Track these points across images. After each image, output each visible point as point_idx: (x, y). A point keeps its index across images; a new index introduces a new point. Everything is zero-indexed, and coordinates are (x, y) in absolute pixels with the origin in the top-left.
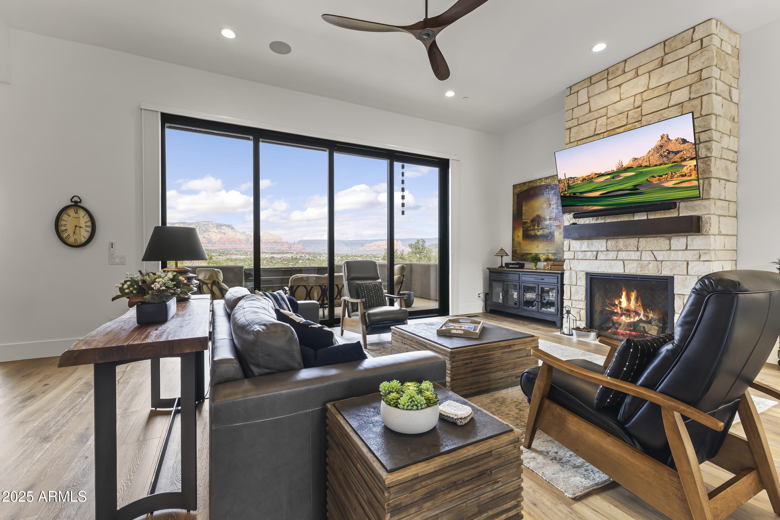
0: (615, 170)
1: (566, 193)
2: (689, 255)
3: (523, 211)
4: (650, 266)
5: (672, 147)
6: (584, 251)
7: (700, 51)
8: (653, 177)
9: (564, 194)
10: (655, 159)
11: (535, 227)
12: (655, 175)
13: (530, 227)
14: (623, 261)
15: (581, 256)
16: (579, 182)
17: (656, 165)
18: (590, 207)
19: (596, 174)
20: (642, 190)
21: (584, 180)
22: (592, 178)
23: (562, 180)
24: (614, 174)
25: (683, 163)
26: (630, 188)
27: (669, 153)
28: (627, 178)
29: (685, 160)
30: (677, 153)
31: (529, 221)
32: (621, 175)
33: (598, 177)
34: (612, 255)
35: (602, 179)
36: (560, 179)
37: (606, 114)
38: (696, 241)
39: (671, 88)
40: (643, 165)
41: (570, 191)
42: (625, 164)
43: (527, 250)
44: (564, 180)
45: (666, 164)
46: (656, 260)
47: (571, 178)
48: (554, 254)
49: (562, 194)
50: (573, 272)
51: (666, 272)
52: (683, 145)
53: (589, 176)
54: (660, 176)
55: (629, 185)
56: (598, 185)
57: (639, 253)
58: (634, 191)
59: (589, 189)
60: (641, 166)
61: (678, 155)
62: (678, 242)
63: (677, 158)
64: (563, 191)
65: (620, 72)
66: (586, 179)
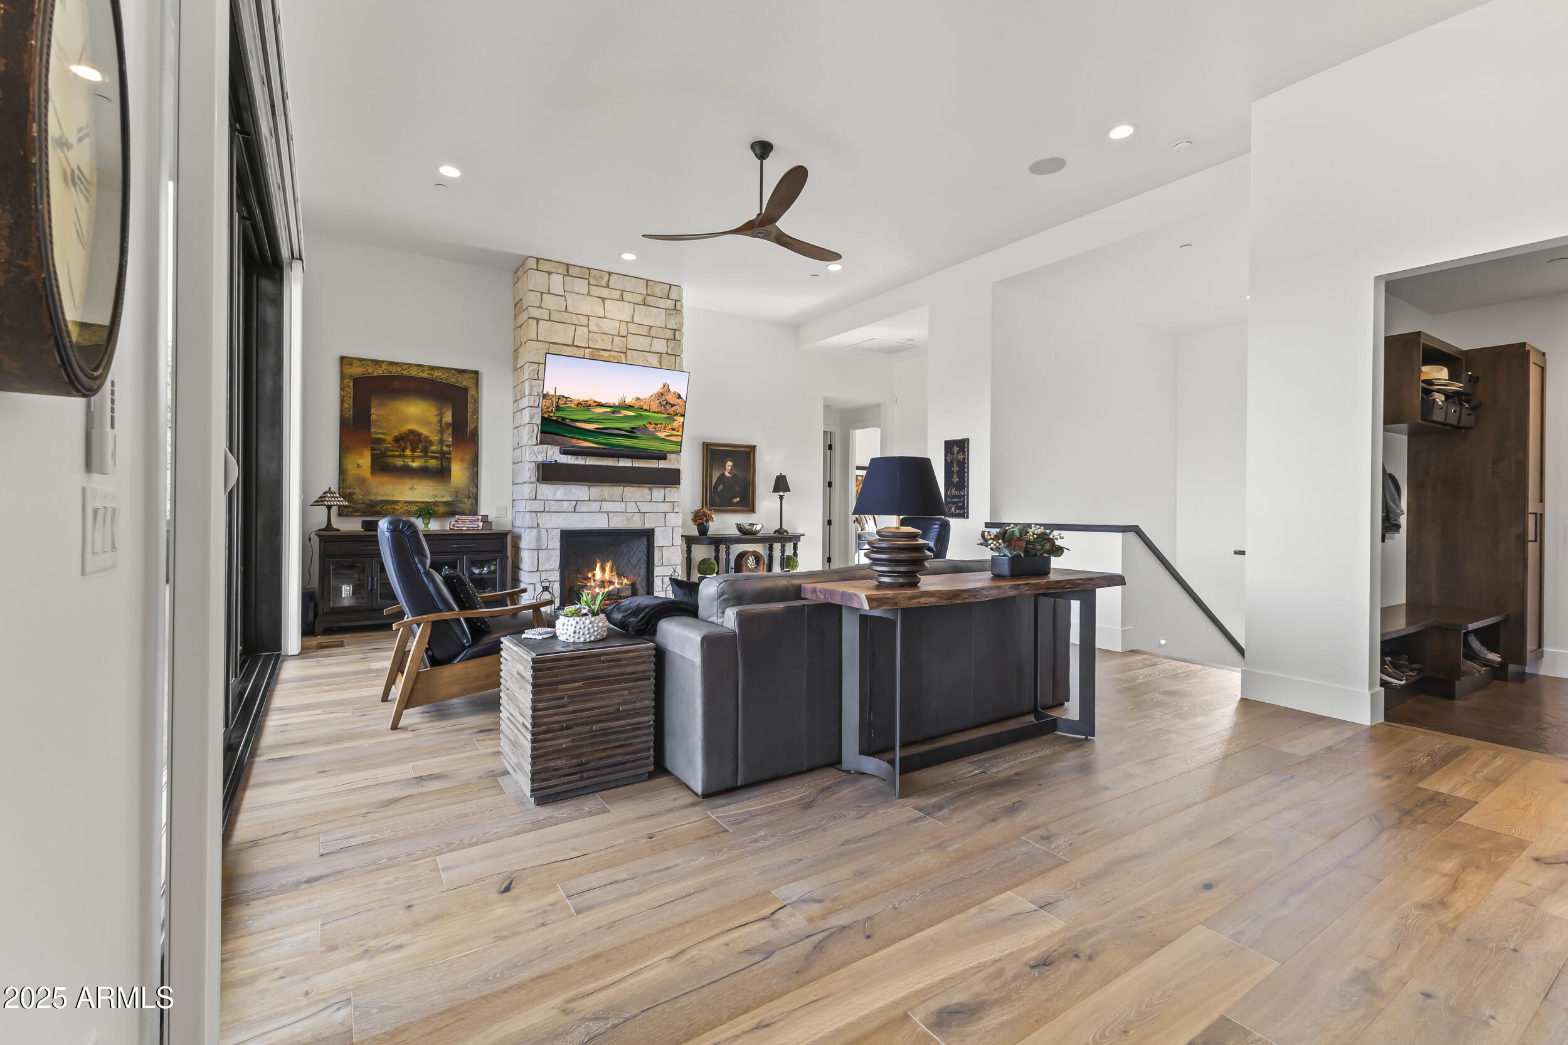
0: (617, 404)
1: (552, 414)
2: (665, 507)
3: (373, 417)
4: (634, 518)
5: (672, 399)
6: (559, 501)
7: (675, 312)
8: (650, 423)
9: (549, 415)
10: (654, 406)
11: (404, 451)
12: (652, 422)
13: (393, 451)
14: (608, 513)
15: (554, 506)
16: (572, 405)
17: (654, 412)
18: (580, 441)
19: (595, 402)
20: (638, 434)
21: (579, 404)
22: (590, 406)
23: (551, 395)
24: (616, 408)
25: (675, 418)
26: (628, 429)
27: (666, 403)
28: (626, 417)
29: (677, 415)
30: (673, 405)
31: (389, 439)
32: (621, 411)
33: (596, 406)
34: (595, 506)
35: (601, 410)
36: (548, 393)
37: (588, 326)
38: (671, 493)
39: (653, 333)
40: (644, 407)
41: (559, 414)
42: (628, 401)
43: (383, 496)
44: (553, 396)
45: (662, 414)
46: (640, 512)
47: (563, 397)
48: (447, 504)
49: (546, 416)
50: (542, 530)
51: (648, 526)
52: (678, 400)
53: (587, 401)
54: (656, 424)
55: (627, 425)
56: (595, 416)
57: (624, 504)
58: (631, 433)
59: (583, 418)
60: (642, 409)
61: (673, 409)
62: (658, 493)
63: (671, 410)
64: (548, 411)
65: (604, 283)
66: (582, 405)
